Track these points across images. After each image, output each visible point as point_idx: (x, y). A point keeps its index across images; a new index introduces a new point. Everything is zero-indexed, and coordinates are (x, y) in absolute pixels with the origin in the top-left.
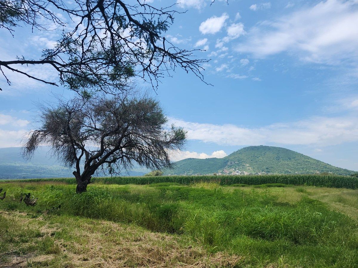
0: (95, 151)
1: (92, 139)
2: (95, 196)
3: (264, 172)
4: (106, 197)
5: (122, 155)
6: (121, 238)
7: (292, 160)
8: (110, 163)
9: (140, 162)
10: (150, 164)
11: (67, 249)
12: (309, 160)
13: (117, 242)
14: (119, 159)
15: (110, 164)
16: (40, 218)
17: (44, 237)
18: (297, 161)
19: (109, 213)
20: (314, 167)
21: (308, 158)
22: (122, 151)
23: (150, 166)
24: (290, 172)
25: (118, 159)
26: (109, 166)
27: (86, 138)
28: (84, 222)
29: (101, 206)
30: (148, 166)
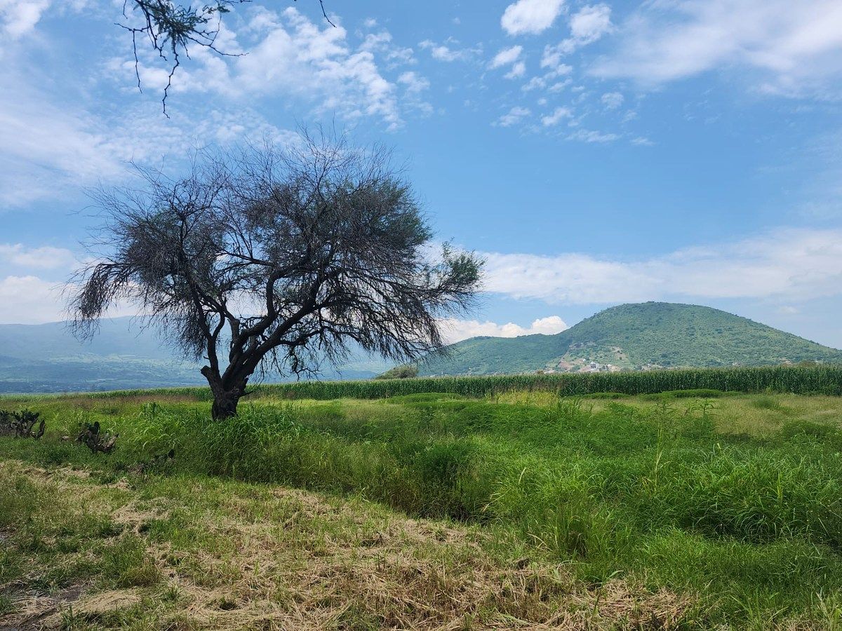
0: (256, 318)
1: (245, 289)
2: (259, 425)
3: (656, 366)
4: (287, 428)
5: (321, 325)
6: (327, 537)
7: (726, 333)
8: (292, 345)
9: (366, 342)
10: (392, 346)
11: (178, 572)
12: (765, 334)
13: (318, 549)
14: (314, 336)
15: (293, 349)
16: (122, 484)
17: (120, 537)
18: (737, 336)
19: (296, 469)
20: (777, 348)
21: (764, 328)
22: (320, 316)
23: (391, 351)
24: (720, 364)
25: (311, 335)
26: (291, 354)
27: (229, 286)
28: (230, 492)
29: (272, 450)
30: (386, 351)
